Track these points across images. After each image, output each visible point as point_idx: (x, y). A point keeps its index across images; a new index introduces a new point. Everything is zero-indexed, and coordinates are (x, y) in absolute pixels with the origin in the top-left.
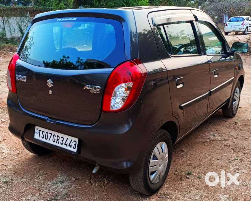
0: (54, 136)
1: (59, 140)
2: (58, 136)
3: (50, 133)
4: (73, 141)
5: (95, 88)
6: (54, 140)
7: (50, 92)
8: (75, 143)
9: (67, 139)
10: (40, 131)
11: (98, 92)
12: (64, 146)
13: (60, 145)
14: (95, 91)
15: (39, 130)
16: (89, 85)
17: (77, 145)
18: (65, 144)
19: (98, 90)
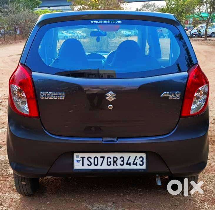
0: (109, 159)
1: (117, 162)
2: (114, 157)
3: (101, 157)
4: (138, 158)
5: (175, 95)
6: (109, 163)
7: (110, 107)
8: (141, 159)
9: (130, 157)
10: (83, 158)
11: (178, 97)
12: (126, 167)
13: (119, 167)
14: (174, 98)
15: (81, 157)
16: (167, 91)
17: (145, 161)
18: (127, 164)
19: (178, 96)
